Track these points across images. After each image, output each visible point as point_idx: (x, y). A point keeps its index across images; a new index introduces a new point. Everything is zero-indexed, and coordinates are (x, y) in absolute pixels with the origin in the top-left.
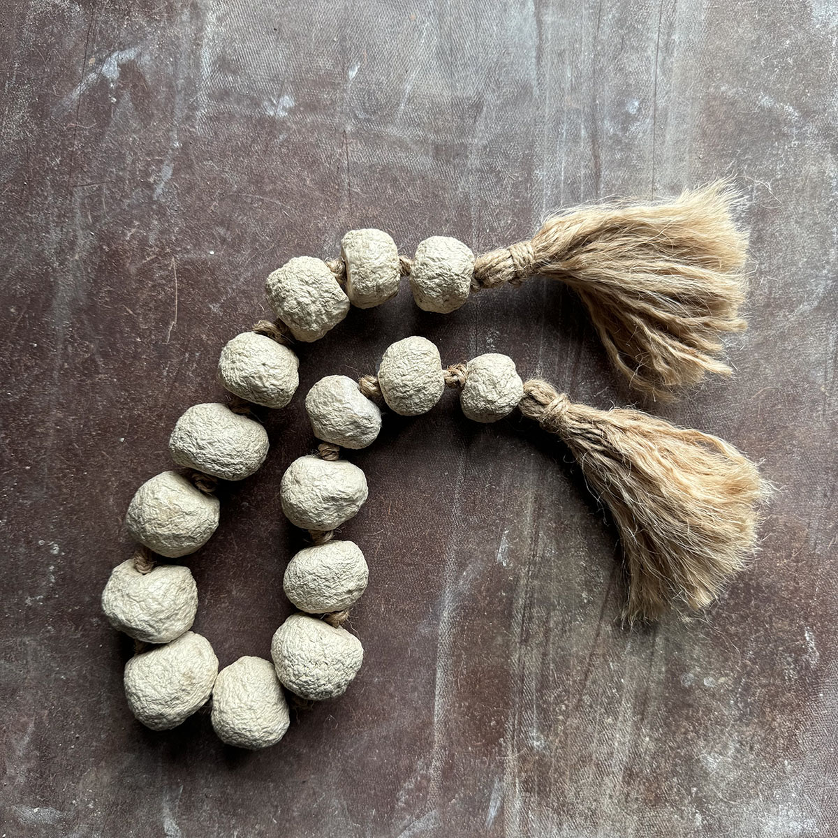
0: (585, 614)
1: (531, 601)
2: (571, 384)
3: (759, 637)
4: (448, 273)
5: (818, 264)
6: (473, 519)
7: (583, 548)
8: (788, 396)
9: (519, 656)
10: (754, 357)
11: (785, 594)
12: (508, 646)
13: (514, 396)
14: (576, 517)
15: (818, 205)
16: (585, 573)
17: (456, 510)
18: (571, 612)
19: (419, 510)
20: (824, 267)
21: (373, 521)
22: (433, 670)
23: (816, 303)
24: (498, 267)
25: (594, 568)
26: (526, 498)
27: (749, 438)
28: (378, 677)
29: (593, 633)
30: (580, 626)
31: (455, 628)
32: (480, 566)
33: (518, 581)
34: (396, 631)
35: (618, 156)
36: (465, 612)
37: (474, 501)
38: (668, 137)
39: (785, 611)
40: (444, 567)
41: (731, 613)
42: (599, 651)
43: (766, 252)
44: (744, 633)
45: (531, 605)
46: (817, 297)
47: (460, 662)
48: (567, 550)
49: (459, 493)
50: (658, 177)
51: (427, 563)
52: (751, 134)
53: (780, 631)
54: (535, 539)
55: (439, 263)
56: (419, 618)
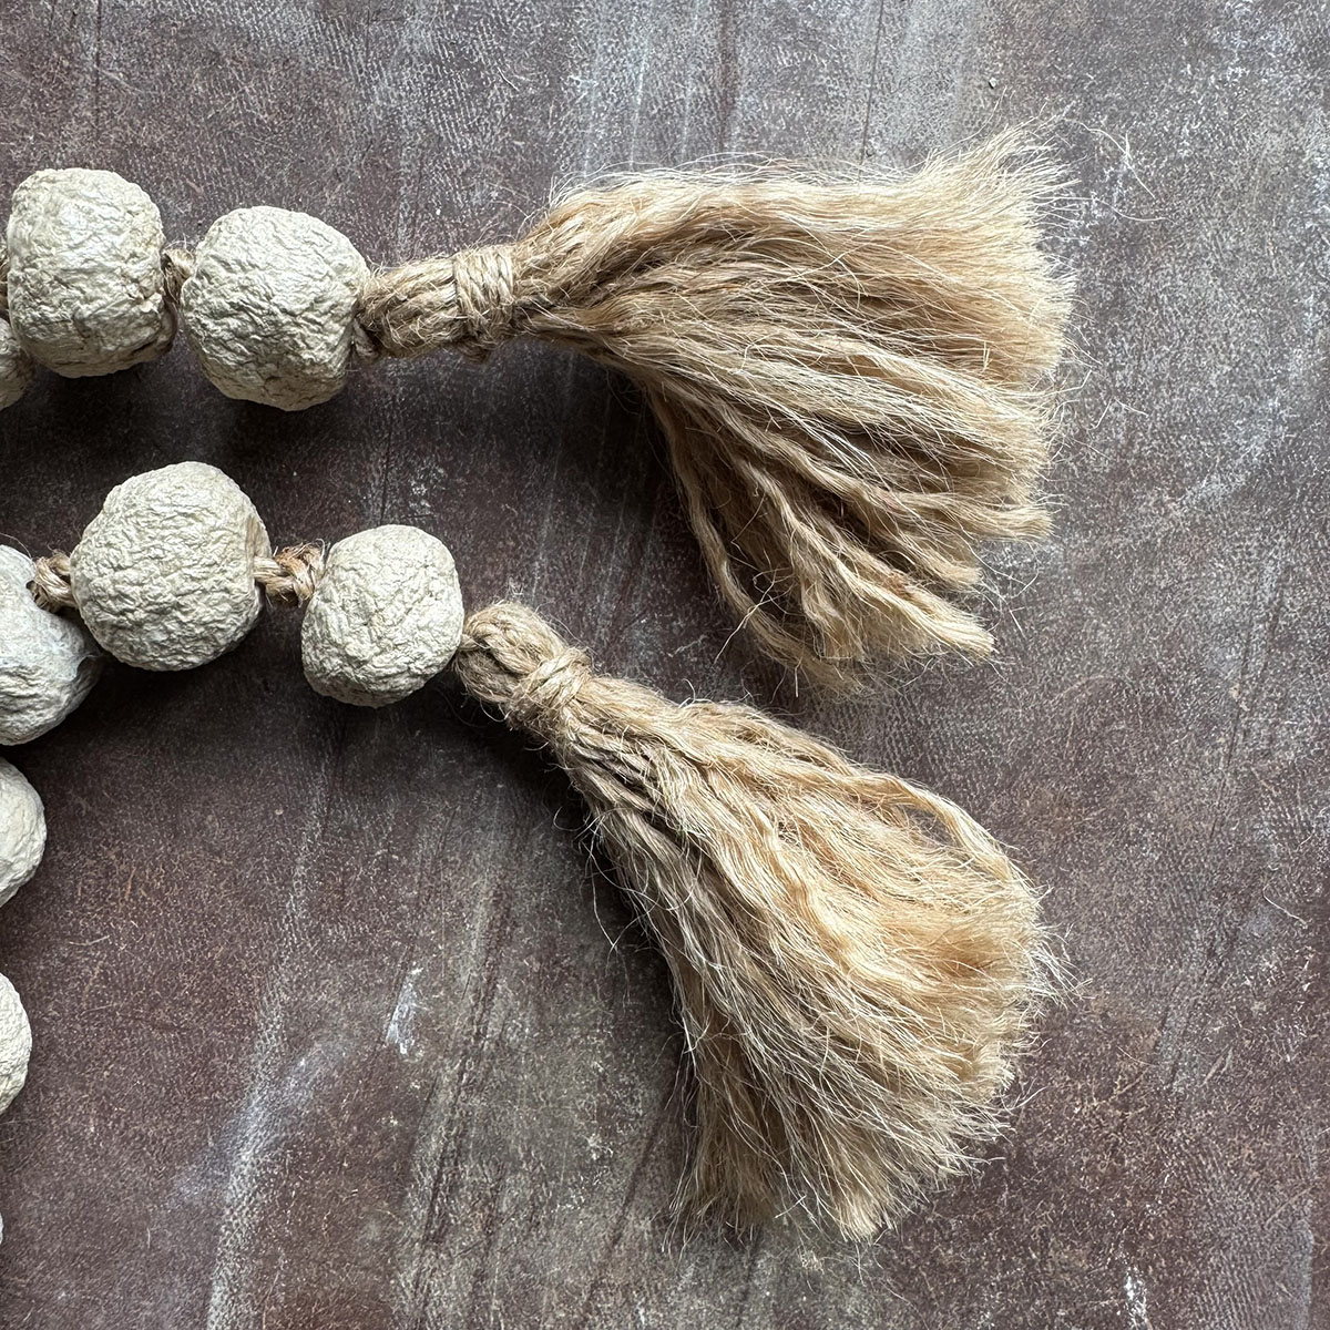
0: (591, 1189)
1: (460, 1147)
2: (614, 619)
3: (1011, 1280)
4: (265, 305)
5: (1259, 383)
6: (337, 933)
7: (601, 1027)
8: (1146, 701)
9: (418, 1274)
10: (1071, 597)
11: (1086, 1183)
12: (391, 1248)
13: (422, 648)
14: (592, 950)
15: (1277, 234)
16: (601, 1090)
17: (295, 906)
18: (557, 1179)
19: (203, 895)
20: (1271, 392)
21: (84, 911)
22: (203, 1286)
23: (1241, 479)
24: (411, 304)
25: (624, 1079)
26: (474, 891)
27: (1039, 796)
28: (66, 1287)
29: (604, 1234)
30: (574, 1214)
31: (266, 1190)
32: (341, 1048)
33: (432, 1094)
34: (120, 1184)
35: (784, 60)
36: (294, 1155)
37: (343, 887)
38: (915, 25)
39: (1080, 1224)
40: (252, 1042)
41: (949, 1215)
42: (615, 1278)
43: (1132, 341)
44: (975, 1267)
45: (459, 1154)
46: (1247, 465)
47: (272, 1273)
48: (562, 1030)
49: (306, 865)
50: (877, 123)
51: (212, 1028)
52: (1126, 38)
53: (1064, 1271)
54: (486, 996)
55: (242, 275)
56: (180, 1160)
